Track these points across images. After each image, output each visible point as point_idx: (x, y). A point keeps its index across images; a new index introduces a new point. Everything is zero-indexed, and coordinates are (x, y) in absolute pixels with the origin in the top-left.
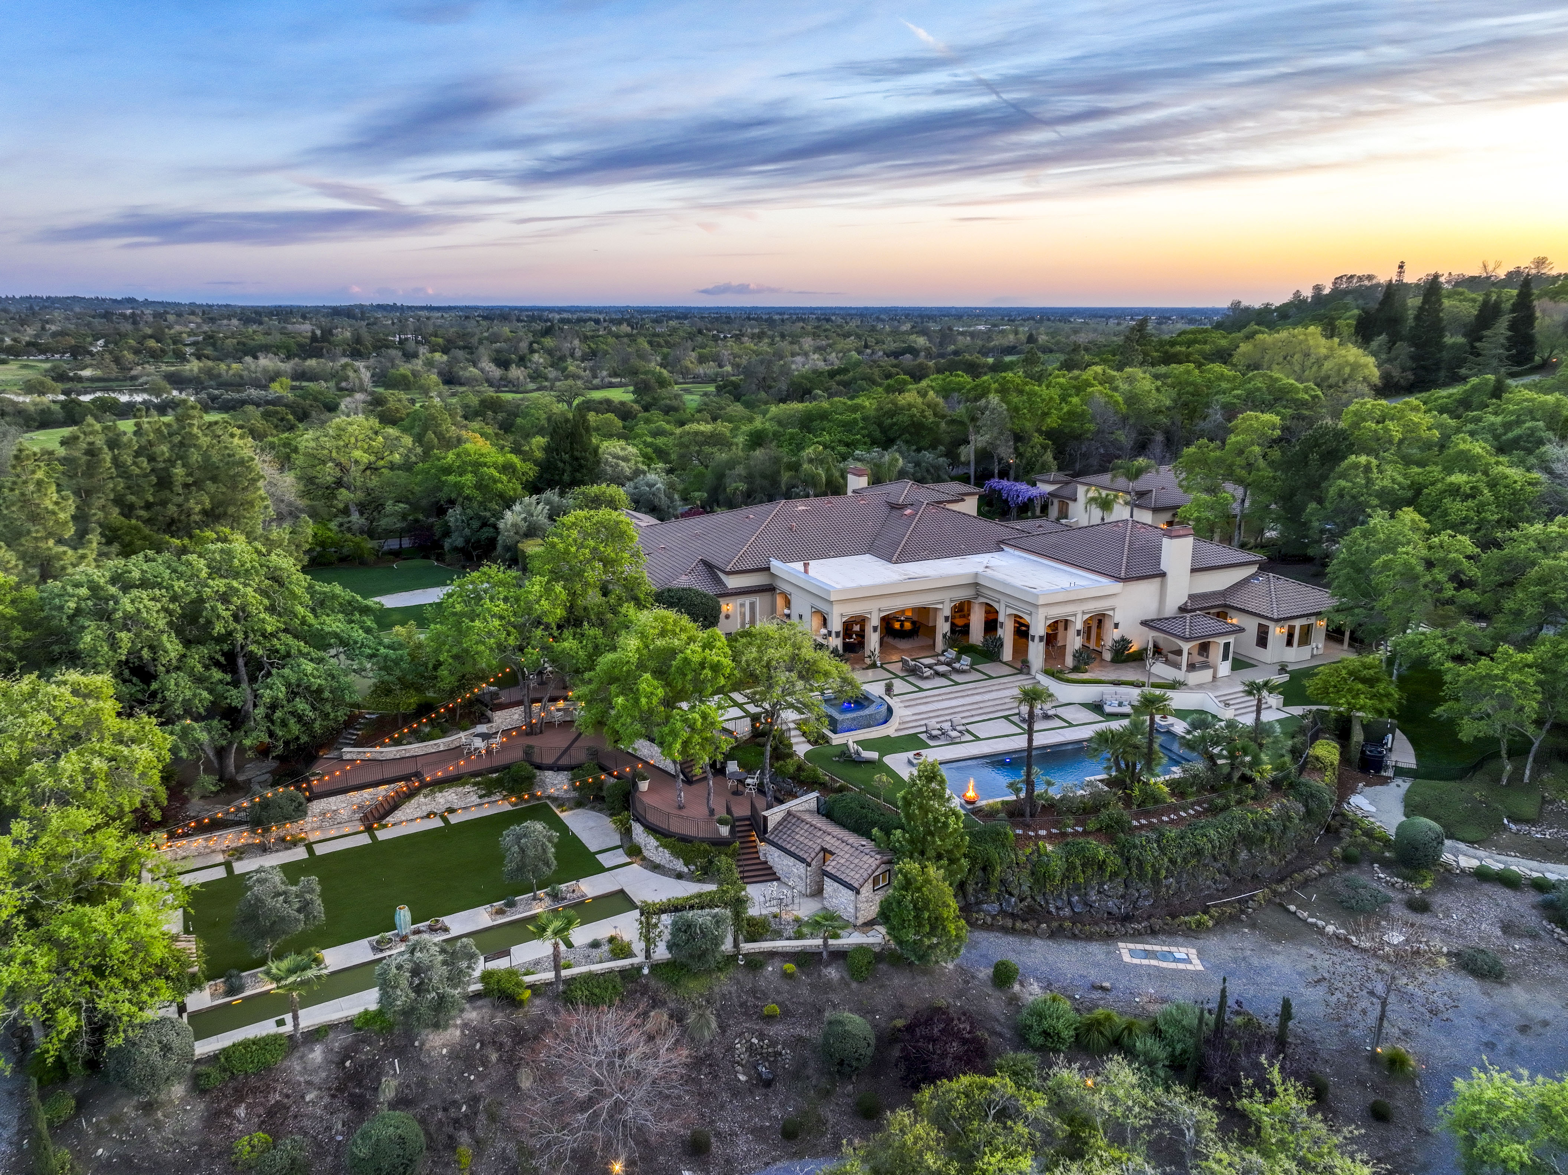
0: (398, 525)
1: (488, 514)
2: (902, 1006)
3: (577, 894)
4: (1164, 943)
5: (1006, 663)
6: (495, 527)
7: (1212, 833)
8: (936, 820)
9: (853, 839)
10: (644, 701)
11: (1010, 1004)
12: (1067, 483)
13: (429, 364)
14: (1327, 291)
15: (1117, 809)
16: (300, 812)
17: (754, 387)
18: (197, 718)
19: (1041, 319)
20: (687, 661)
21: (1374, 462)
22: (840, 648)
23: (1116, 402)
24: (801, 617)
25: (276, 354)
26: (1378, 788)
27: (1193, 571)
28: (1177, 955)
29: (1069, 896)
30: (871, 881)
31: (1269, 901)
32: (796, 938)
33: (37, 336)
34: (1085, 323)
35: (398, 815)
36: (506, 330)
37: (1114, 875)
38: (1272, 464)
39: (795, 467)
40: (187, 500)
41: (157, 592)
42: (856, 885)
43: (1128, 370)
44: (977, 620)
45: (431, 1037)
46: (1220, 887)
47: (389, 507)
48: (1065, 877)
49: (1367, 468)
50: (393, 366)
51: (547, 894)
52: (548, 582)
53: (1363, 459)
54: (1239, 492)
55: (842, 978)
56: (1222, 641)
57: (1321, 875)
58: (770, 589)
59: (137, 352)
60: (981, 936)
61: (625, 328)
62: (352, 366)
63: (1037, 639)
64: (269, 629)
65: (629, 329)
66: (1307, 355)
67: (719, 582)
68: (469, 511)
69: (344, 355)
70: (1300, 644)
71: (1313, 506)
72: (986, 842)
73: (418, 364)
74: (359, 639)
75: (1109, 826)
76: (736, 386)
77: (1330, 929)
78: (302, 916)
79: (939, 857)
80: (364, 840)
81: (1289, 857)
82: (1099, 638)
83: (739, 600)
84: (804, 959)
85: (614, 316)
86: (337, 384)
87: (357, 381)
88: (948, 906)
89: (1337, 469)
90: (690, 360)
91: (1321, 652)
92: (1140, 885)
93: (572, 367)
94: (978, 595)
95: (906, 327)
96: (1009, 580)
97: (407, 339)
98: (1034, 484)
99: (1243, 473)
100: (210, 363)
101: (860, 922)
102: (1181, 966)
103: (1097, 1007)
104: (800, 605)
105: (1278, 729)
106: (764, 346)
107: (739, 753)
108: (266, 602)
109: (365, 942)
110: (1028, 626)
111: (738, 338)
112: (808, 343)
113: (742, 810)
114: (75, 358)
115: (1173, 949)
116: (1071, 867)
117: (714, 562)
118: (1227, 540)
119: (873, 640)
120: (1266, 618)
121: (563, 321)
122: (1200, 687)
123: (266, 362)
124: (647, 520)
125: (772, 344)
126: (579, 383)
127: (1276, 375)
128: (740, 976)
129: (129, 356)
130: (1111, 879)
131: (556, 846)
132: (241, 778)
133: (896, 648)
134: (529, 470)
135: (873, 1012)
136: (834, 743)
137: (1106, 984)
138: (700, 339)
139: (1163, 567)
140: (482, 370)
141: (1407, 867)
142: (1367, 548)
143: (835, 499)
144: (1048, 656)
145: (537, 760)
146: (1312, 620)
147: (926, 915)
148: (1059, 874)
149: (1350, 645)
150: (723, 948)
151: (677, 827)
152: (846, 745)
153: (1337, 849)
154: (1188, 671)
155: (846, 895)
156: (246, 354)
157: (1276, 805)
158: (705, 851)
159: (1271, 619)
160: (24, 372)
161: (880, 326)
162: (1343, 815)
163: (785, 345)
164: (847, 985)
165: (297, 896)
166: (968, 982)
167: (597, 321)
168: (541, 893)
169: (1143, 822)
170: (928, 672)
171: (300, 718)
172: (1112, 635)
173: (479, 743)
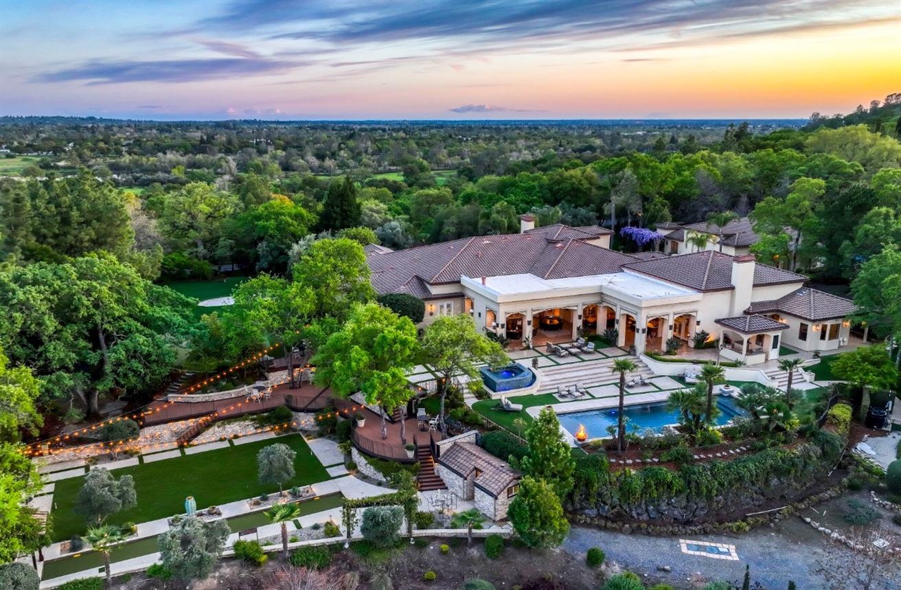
0: (228, 254)
1: (283, 246)
2: (521, 577)
3: (310, 493)
4: (712, 541)
5: (620, 348)
6: (286, 254)
7: (751, 465)
8: (551, 450)
9: (496, 462)
10: (353, 364)
11: (597, 578)
12: (678, 229)
13: (274, 157)
14: (881, 105)
15: (684, 447)
16: (134, 434)
17: (482, 171)
18: (67, 370)
19: (681, 128)
20: (384, 338)
21: (892, 212)
22: (504, 336)
23: (715, 174)
24: (480, 314)
25: (177, 151)
26: (879, 438)
27: (755, 286)
28: (721, 550)
29: (647, 506)
30: (506, 490)
31: (791, 515)
32: (452, 528)
33: (33, 141)
34: (712, 130)
35: (200, 439)
36: (324, 135)
37: (679, 492)
38: (819, 214)
39: (487, 216)
40: (80, 232)
41: (42, 287)
42: (495, 493)
43: (726, 153)
44: (602, 318)
45: (197, 584)
46: (757, 503)
47: (222, 242)
48: (644, 492)
49: (887, 216)
50: (251, 158)
51: (290, 493)
52: (302, 287)
53: (884, 210)
54: (795, 234)
55: (481, 555)
56: (772, 334)
57: (831, 497)
58: (460, 296)
59: (92, 150)
60: (580, 531)
61: (402, 134)
62: (225, 159)
63: (640, 331)
64: (117, 314)
65: (404, 135)
66: (856, 144)
67: (426, 290)
68: (271, 244)
69: (220, 151)
70: (830, 338)
71: (846, 243)
72: (589, 466)
73: (267, 157)
74: (177, 322)
75: (676, 459)
76: (470, 171)
77: (835, 535)
78: (120, 501)
79: (554, 475)
80: (177, 454)
81: (808, 484)
82: (687, 331)
83: (439, 303)
84: (456, 542)
85: (395, 127)
86: (215, 170)
87: (227, 168)
88: (555, 509)
89: (865, 217)
90: (443, 154)
91: (846, 344)
92: (698, 500)
93: (365, 159)
94: (602, 301)
95: (589, 133)
96: (623, 291)
97: (260, 142)
98: (655, 230)
99: (799, 220)
100: (136, 157)
101: (498, 518)
102: (723, 557)
103: (659, 582)
104: (480, 306)
105: (805, 395)
106: (492, 146)
107: (427, 404)
108: (115, 296)
109: (165, 521)
110: (634, 322)
111: (475, 140)
112: (521, 143)
113: (424, 441)
114: (55, 155)
115: (719, 545)
116: (648, 486)
117: (425, 278)
118: (787, 267)
119: (528, 331)
120: (806, 319)
121: (362, 130)
122: (755, 366)
123: (171, 156)
124: (386, 250)
125: (498, 144)
126: (369, 170)
127: (832, 156)
128: (410, 552)
129: (87, 152)
130: (676, 495)
131: (294, 461)
132: (102, 412)
133: (546, 337)
134: (313, 218)
135: (501, 579)
136: (494, 398)
137: (667, 567)
138: (450, 141)
139: (733, 283)
140: (307, 162)
141: (895, 494)
142: (880, 271)
143: (511, 237)
144: (648, 344)
145: (294, 405)
146: (839, 321)
147: (538, 515)
148: (639, 491)
149: (868, 340)
150: (399, 532)
151: (377, 450)
152: (500, 400)
153: (845, 480)
154: (747, 355)
155: (489, 499)
156: (159, 151)
157: (800, 448)
158: (397, 467)
159: (810, 320)
160: (25, 163)
161: (570, 132)
162: (851, 456)
163: (506, 145)
164: (484, 560)
165: (118, 488)
166: (568, 562)
167: (384, 130)
168: (285, 492)
169: (702, 456)
170: (564, 353)
171: (135, 372)
172: (695, 330)
173: (256, 393)
